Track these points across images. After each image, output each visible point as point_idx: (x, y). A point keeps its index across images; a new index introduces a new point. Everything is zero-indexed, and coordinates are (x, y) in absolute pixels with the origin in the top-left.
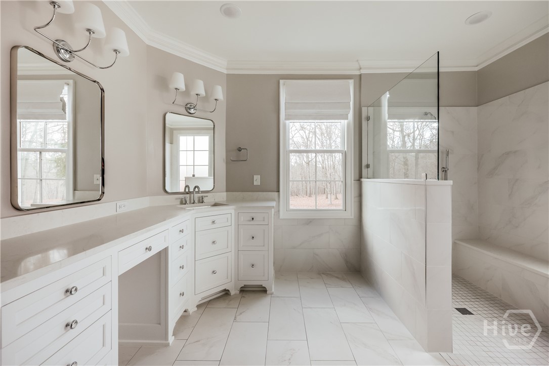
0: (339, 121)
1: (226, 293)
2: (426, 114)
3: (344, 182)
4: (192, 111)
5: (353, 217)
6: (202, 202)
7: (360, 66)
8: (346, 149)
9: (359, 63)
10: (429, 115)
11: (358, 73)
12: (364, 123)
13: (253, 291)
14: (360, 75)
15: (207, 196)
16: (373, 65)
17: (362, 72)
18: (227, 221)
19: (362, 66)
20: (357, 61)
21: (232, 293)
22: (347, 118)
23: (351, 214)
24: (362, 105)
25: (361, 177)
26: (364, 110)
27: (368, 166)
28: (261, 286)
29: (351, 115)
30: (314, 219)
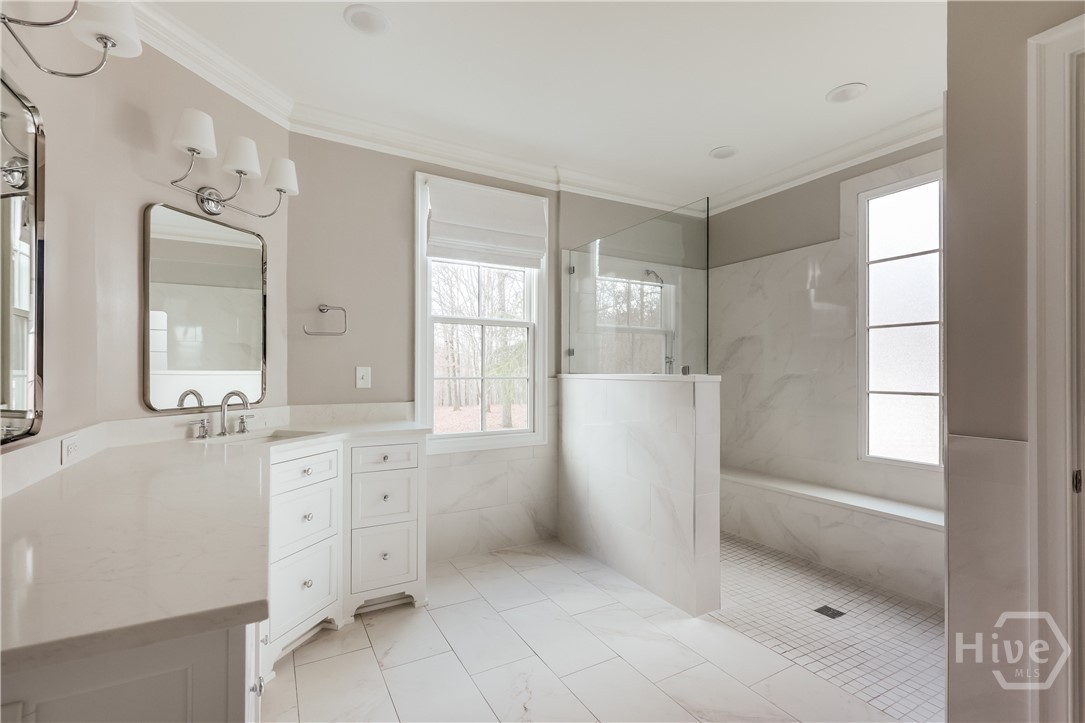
0: (522, 269)
1: (325, 628)
2: (648, 272)
3: (531, 380)
4: (212, 206)
5: (546, 442)
6: (242, 431)
7: (558, 177)
8: (534, 320)
9: (557, 172)
10: (652, 275)
11: (554, 187)
12: (564, 276)
13: (383, 611)
14: (559, 193)
15: (252, 416)
16: (578, 181)
17: (562, 189)
18: (330, 468)
19: (561, 179)
20: (556, 167)
21: (340, 623)
22: (538, 266)
23: (543, 438)
24: (561, 246)
25: (558, 371)
26: (565, 254)
27: (571, 353)
28: (403, 596)
29: (544, 261)
30: (481, 451)
